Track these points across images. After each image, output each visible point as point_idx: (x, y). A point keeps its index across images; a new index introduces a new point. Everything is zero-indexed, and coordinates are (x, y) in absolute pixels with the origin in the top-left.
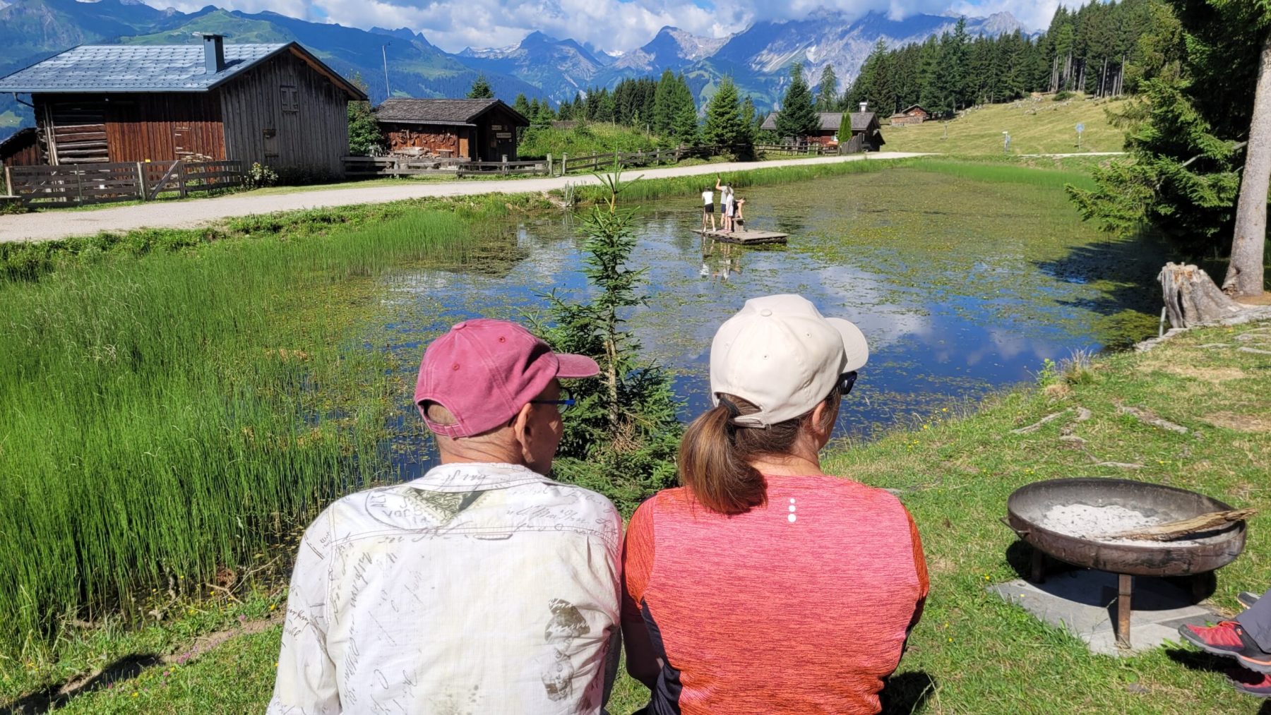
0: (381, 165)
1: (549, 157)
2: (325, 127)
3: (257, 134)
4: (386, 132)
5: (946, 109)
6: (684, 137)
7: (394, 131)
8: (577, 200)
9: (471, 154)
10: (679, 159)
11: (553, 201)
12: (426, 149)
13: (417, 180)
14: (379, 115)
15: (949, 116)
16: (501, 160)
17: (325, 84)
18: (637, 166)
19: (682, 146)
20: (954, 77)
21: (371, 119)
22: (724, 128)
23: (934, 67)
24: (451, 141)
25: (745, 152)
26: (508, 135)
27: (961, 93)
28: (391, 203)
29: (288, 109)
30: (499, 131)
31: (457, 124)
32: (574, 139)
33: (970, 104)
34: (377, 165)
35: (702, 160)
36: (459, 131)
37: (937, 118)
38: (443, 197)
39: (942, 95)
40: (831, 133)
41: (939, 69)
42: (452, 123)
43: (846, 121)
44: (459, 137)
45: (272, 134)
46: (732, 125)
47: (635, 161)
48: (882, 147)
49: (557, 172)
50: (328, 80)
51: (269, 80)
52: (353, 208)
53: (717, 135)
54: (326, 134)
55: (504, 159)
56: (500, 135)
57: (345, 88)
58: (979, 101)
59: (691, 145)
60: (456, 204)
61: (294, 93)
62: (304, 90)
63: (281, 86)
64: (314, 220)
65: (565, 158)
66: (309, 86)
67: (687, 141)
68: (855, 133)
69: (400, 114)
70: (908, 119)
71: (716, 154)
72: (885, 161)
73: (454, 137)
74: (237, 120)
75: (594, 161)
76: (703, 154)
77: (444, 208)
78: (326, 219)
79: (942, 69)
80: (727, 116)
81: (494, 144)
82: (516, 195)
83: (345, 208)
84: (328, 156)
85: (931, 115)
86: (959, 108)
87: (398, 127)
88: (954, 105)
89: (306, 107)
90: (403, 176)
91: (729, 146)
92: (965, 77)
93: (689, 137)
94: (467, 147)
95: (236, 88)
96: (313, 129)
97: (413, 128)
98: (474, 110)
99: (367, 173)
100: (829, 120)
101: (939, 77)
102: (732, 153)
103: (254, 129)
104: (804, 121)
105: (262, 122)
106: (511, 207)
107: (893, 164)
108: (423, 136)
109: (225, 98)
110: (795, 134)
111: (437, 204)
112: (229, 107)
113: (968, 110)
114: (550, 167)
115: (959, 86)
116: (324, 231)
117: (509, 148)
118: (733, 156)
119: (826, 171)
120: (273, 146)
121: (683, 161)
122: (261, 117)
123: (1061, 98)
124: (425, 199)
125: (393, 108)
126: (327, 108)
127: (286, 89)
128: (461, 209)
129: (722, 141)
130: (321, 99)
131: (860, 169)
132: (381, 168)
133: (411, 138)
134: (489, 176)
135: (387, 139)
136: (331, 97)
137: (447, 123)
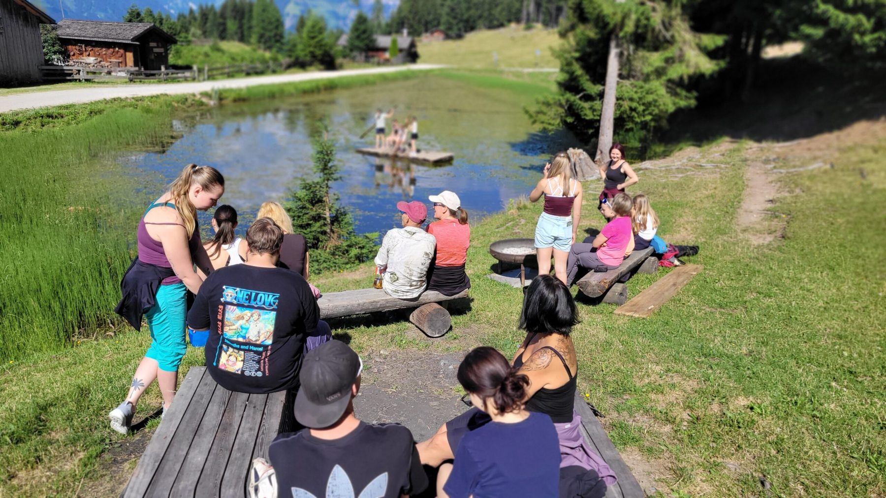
0: (70, 72)
1: (195, 68)
2: (25, 44)
4: (65, 45)
5: (457, 32)
6: (288, 54)
7: (72, 45)
8: (221, 99)
9: (136, 64)
10: (286, 69)
11: (205, 100)
12: (99, 59)
13: (98, 83)
14: (59, 32)
15: (459, 37)
16: (160, 69)
17: (22, 11)
18: (257, 73)
19: (287, 59)
20: (462, 10)
21: (53, 35)
22: (315, 47)
23: (449, 3)
24: (119, 54)
25: (329, 64)
26: (161, 50)
27: (467, 21)
28: (92, 103)
30: (155, 47)
31: (124, 42)
32: (210, 52)
33: (472, 29)
34: (66, 72)
35: (301, 70)
36: (126, 47)
37: (452, 38)
38: (127, 98)
39: (454, 22)
40: (384, 50)
42: (120, 41)
43: (394, 42)
44: (126, 51)
46: (320, 46)
47: (255, 70)
48: (419, 61)
49: (201, 78)
50: (25, 8)
52: (66, 107)
53: (310, 52)
54: (26, 49)
55: (163, 68)
56: (156, 50)
57: (38, 15)
58: (478, 27)
59: (293, 59)
60: (137, 103)
61: (1, 19)
62: (7, 16)
64: (42, 117)
65: (206, 68)
66: (10, 13)
67: (290, 56)
68: (401, 50)
69: (77, 32)
70: (433, 38)
71: (310, 65)
72: (421, 71)
73: (122, 51)
75: (226, 70)
76: (301, 65)
77: (130, 106)
78: (49, 116)
80: (317, 39)
81: (153, 57)
82: (176, 96)
83: (60, 107)
84: (29, 66)
85: (448, 36)
86: (466, 31)
87: (75, 42)
88: (463, 29)
89: (9, 29)
90: (87, 80)
91: (319, 60)
93: (292, 53)
94: (132, 59)
97: (88, 43)
98: (135, 32)
99: (59, 78)
100: (383, 41)
101: (453, 10)
102: (321, 64)
104: (367, 42)
106: (176, 105)
107: (426, 73)
108: (97, 49)
110: (361, 50)
111: (124, 103)
114: (196, 74)
115: (465, 16)
116: (51, 125)
117: (162, 59)
118: (322, 67)
119: (384, 78)
121: (288, 71)
123: (528, 28)
124: (115, 99)
125: (69, 27)
126: (25, 29)
128: (143, 107)
129: (315, 56)
130: (20, 23)
131: (406, 76)
132: (70, 75)
133: (86, 51)
134: (152, 81)
135: (66, 50)
136: (28, 21)
137: (115, 41)
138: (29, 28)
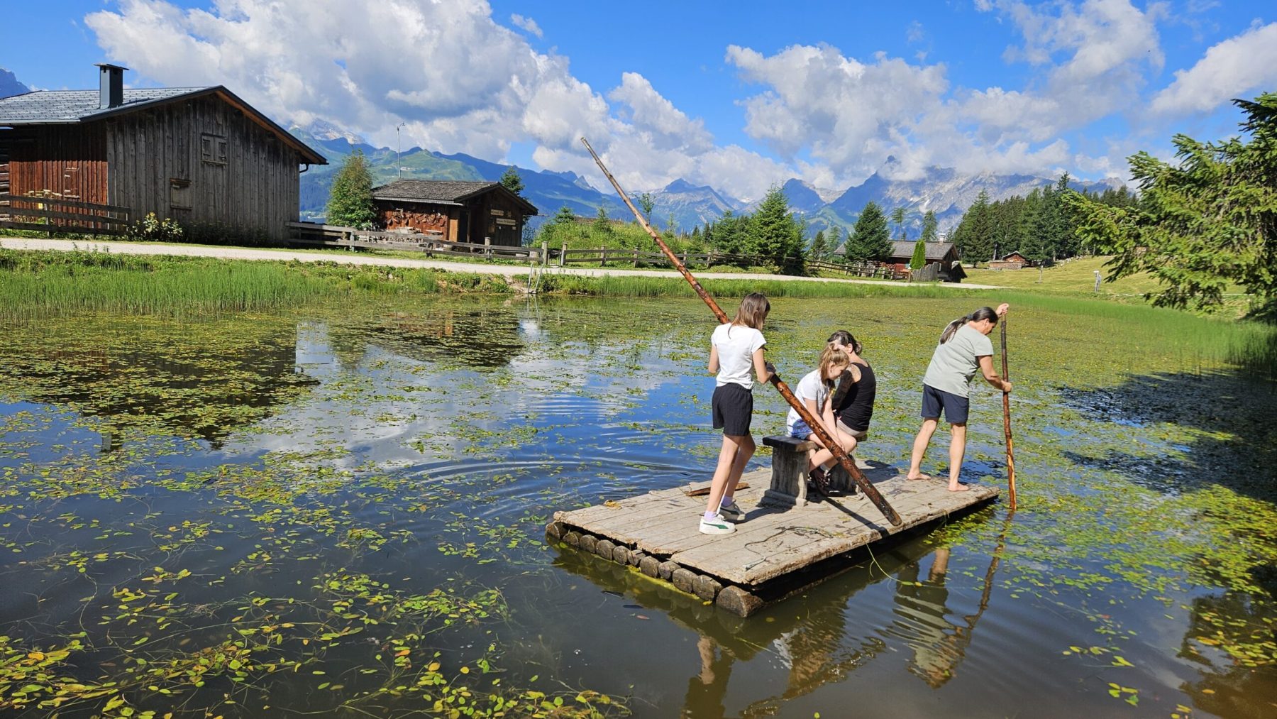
0: (335, 234)
1: (544, 246)
2: (266, 187)
3: (161, 182)
5: (1045, 257)
6: (720, 243)
7: (389, 209)
9: (461, 235)
10: (711, 265)
12: (416, 229)
13: (378, 254)
15: (1049, 264)
16: (484, 243)
17: (270, 140)
18: (657, 266)
19: (716, 252)
20: (1055, 227)
22: (768, 238)
23: (1035, 217)
24: (441, 222)
25: (793, 265)
26: (512, 222)
27: (1063, 242)
29: (211, 160)
30: (500, 217)
31: (447, 203)
32: (592, 232)
33: (1071, 254)
34: (326, 233)
35: (739, 269)
36: (449, 211)
37: (1036, 265)
39: (1042, 244)
40: (905, 260)
41: (1040, 219)
42: (440, 202)
43: (920, 249)
44: (450, 218)
45: (184, 184)
46: (777, 236)
47: (655, 261)
48: (962, 280)
49: (555, 263)
50: (273, 136)
51: (185, 124)
53: (760, 245)
54: (267, 195)
55: (487, 242)
56: (499, 221)
57: (298, 148)
58: (1080, 252)
59: (727, 252)
61: (222, 145)
62: (238, 142)
63: (203, 134)
65: (564, 249)
66: (245, 140)
67: (723, 247)
68: (930, 261)
69: (397, 193)
70: (1007, 264)
71: (758, 265)
73: (444, 218)
74: (130, 163)
75: (603, 256)
76: (744, 264)
79: (1043, 220)
80: (772, 226)
81: (493, 229)
84: (267, 218)
85: (1030, 262)
86: (1059, 257)
87: (394, 205)
88: (1054, 253)
89: (239, 162)
91: (774, 258)
92: (1066, 229)
93: (725, 243)
94: (456, 229)
95: (133, 127)
96: (247, 187)
97: (407, 207)
100: (901, 248)
101: (1040, 227)
102: (775, 265)
103: (156, 176)
105: (169, 170)
108: (416, 215)
109: (114, 137)
112: (118, 148)
113: (1069, 260)
114: (544, 256)
115: (1060, 236)
117: (512, 235)
118: (777, 268)
120: (183, 198)
121: (715, 267)
122: (169, 164)
126: (270, 166)
127: (211, 139)
129: (766, 252)
130: (263, 155)
132: (334, 239)
133: (404, 218)
135: (384, 218)
136: (278, 155)
137: (435, 202)
138: (280, 165)
